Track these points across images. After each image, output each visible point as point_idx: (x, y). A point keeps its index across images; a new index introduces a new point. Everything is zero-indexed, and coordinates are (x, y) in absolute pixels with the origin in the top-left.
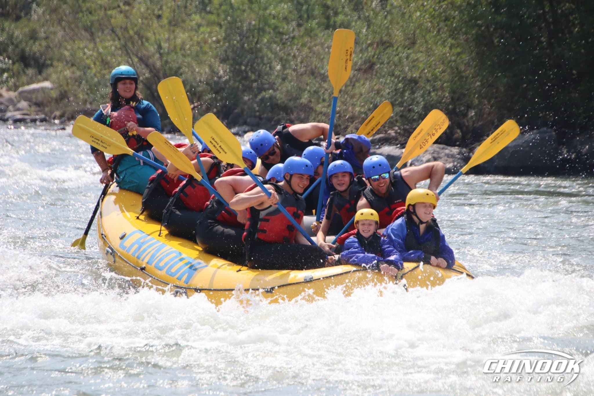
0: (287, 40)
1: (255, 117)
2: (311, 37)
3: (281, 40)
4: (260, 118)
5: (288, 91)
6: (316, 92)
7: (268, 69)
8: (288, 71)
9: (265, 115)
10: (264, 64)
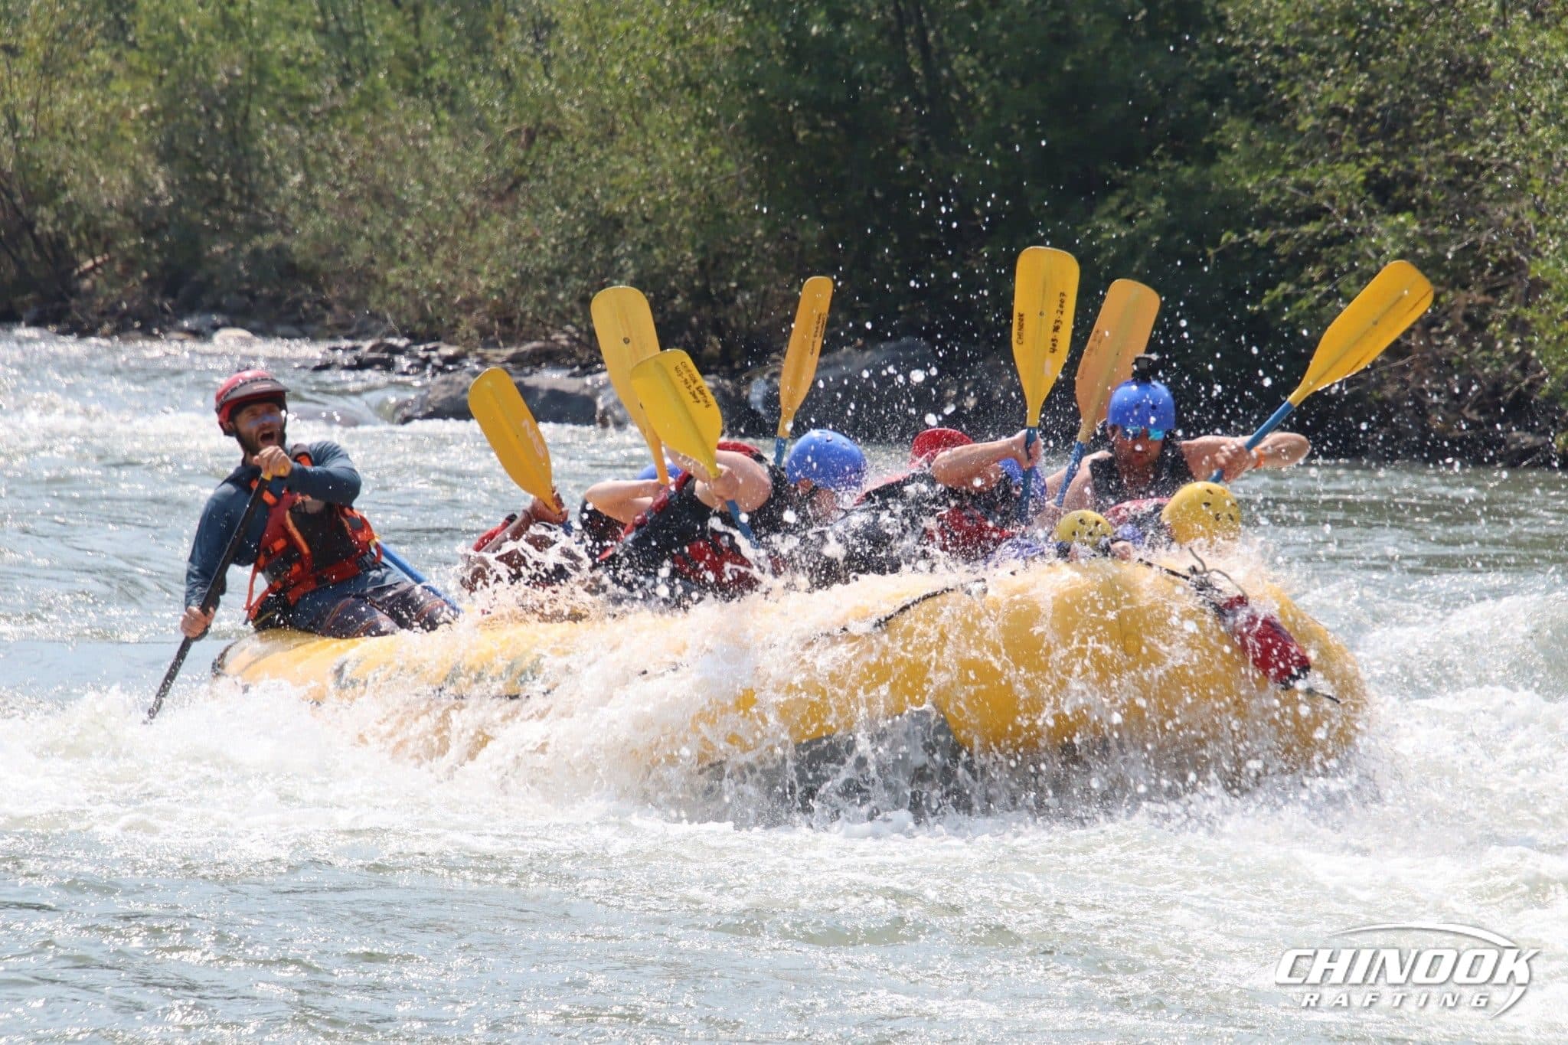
0: (316, 114)
1: (241, 293)
2: (374, 111)
3: (303, 115)
4: (253, 297)
5: (317, 236)
6: (387, 239)
7: (272, 182)
8: (319, 188)
9: (265, 291)
10: (263, 171)
